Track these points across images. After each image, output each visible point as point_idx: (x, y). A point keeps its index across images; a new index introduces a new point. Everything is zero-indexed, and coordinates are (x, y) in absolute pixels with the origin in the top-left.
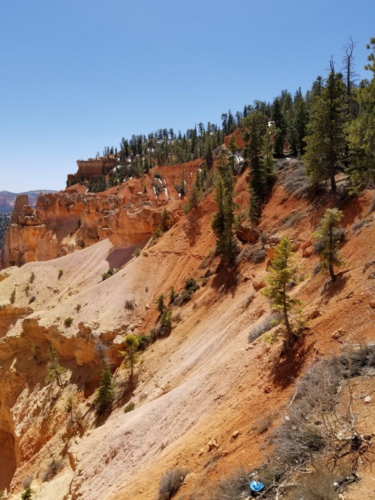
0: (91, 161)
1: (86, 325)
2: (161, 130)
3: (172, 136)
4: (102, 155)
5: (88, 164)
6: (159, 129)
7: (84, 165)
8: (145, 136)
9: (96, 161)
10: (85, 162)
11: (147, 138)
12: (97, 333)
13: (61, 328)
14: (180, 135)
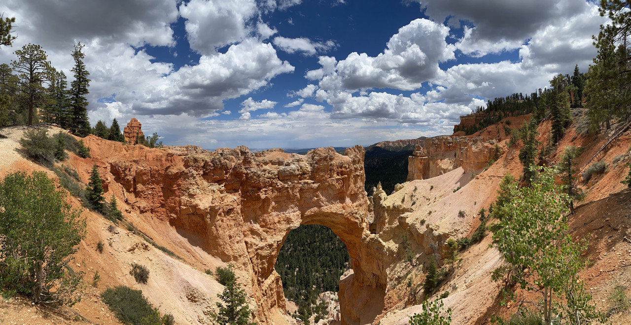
0: (468, 115)
1: (430, 227)
4: (475, 112)
5: (467, 118)
7: (464, 119)
9: (472, 115)
12: (436, 233)
13: (418, 225)
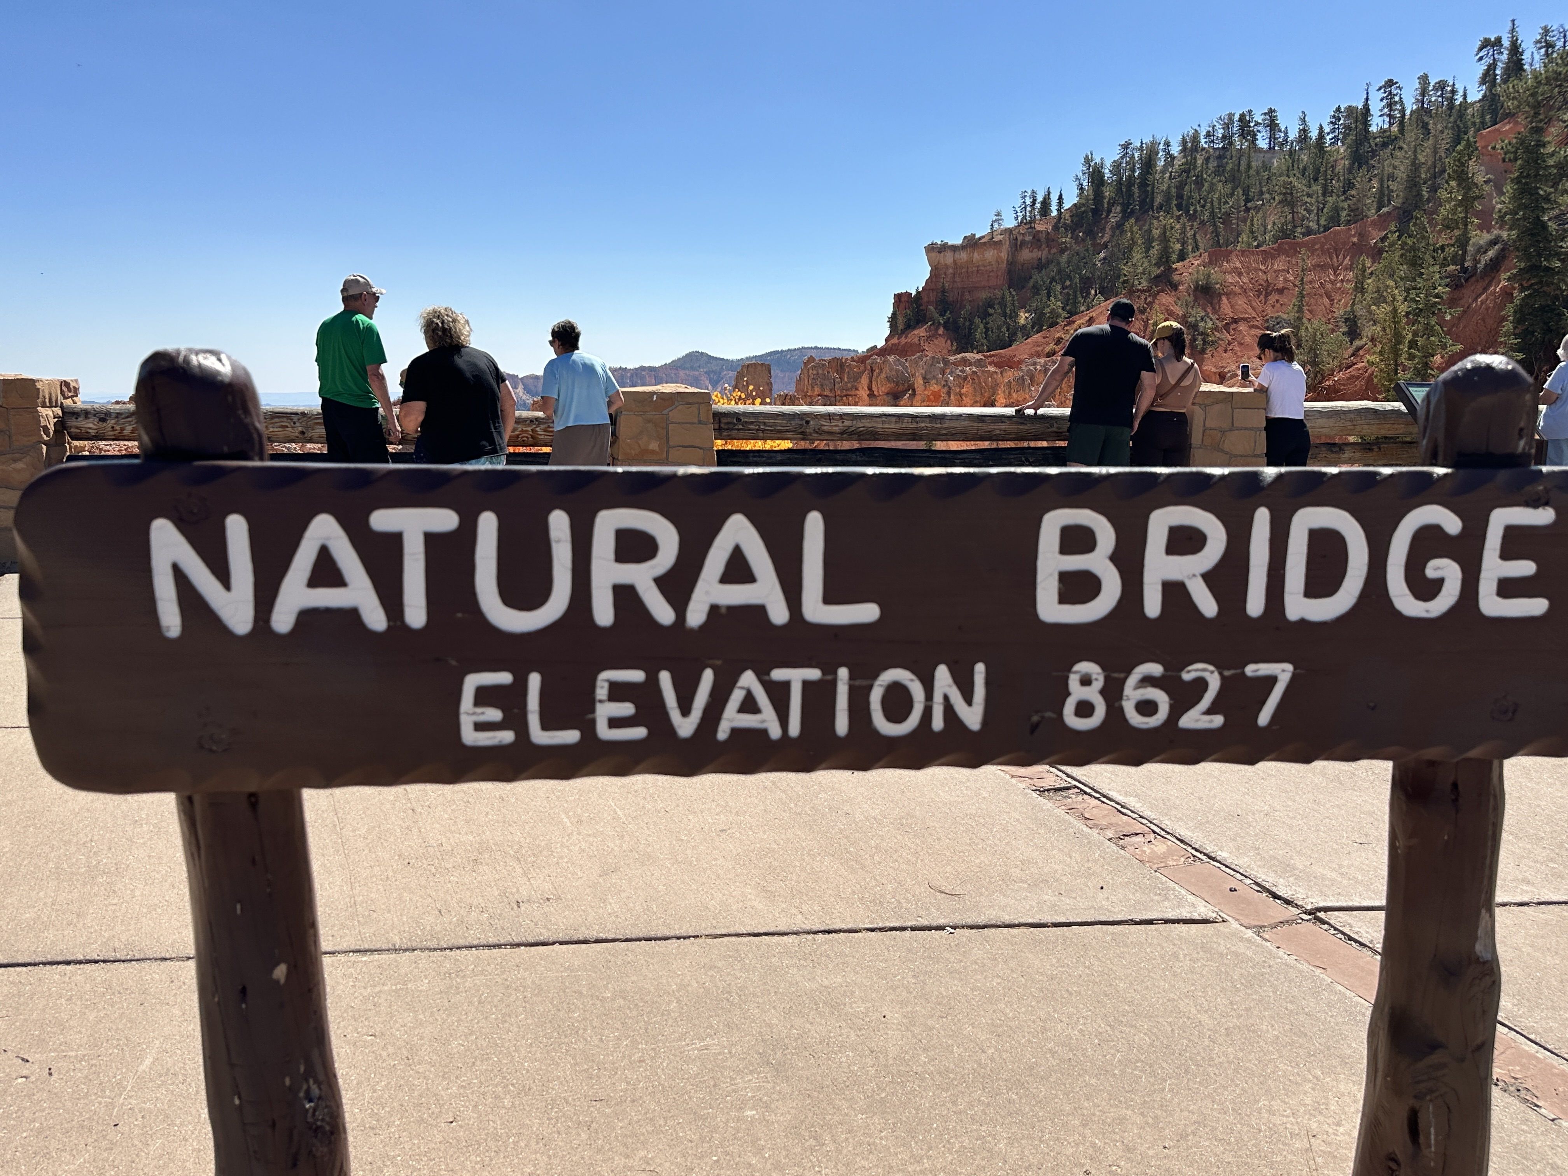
0: (971, 243)
2: (1231, 116)
3: (1272, 137)
4: (1010, 222)
5: (963, 256)
6: (1224, 114)
7: (948, 258)
8: (1167, 144)
9: (990, 242)
10: (954, 248)
11: (1175, 150)
14: (1304, 132)
